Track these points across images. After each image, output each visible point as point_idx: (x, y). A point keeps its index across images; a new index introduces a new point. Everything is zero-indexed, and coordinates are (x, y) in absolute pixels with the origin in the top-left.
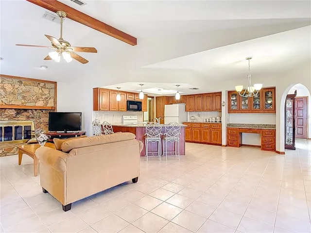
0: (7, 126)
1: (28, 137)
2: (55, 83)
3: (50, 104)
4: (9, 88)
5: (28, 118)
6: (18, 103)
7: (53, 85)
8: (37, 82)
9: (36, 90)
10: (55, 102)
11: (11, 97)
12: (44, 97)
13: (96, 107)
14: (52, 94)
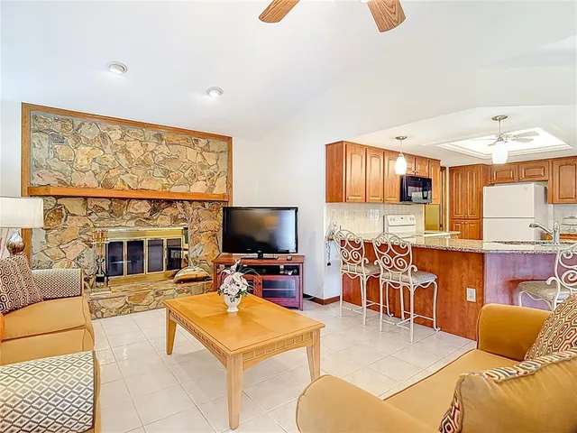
0: (133, 239)
1: (174, 264)
2: (229, 139)
3: (220, 190)
4: (135, 149)
5: (175, 220)
6: (155, 185)
7: (224, 145)
8: (192, 136)
9: (191, 155)
10: (229, 185)
11: (140, 172)
12: (206, 172)
13: (336, 192)
14: (223, 167)
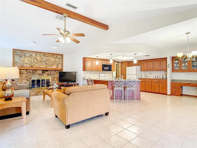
0: (38, 79)
1: (48, 86)
2: (62, 55)
3: (60, 67)
4: (39, 58)
5: (48, 75)
6: (43, 66)
7: (61, 57)
8: (53, 55)
9: (52, 59)
10: (62, 66)
11: (40, 64)
12: (56, 63)
13: (84, 69)
14: (61, 62)
